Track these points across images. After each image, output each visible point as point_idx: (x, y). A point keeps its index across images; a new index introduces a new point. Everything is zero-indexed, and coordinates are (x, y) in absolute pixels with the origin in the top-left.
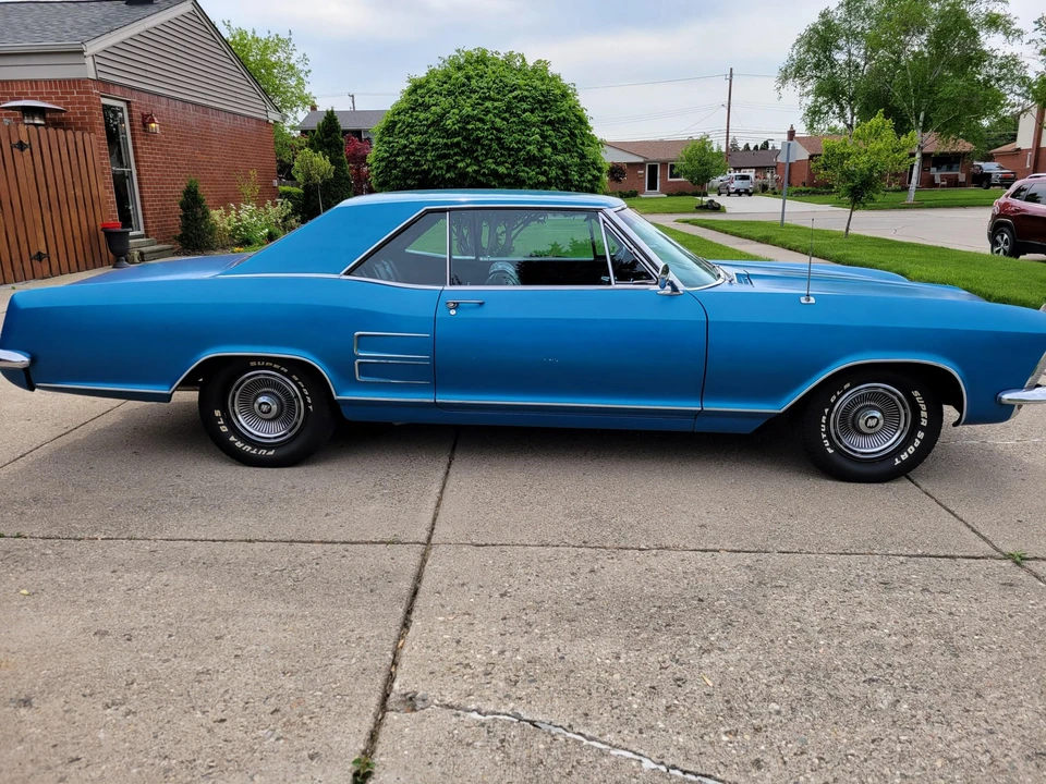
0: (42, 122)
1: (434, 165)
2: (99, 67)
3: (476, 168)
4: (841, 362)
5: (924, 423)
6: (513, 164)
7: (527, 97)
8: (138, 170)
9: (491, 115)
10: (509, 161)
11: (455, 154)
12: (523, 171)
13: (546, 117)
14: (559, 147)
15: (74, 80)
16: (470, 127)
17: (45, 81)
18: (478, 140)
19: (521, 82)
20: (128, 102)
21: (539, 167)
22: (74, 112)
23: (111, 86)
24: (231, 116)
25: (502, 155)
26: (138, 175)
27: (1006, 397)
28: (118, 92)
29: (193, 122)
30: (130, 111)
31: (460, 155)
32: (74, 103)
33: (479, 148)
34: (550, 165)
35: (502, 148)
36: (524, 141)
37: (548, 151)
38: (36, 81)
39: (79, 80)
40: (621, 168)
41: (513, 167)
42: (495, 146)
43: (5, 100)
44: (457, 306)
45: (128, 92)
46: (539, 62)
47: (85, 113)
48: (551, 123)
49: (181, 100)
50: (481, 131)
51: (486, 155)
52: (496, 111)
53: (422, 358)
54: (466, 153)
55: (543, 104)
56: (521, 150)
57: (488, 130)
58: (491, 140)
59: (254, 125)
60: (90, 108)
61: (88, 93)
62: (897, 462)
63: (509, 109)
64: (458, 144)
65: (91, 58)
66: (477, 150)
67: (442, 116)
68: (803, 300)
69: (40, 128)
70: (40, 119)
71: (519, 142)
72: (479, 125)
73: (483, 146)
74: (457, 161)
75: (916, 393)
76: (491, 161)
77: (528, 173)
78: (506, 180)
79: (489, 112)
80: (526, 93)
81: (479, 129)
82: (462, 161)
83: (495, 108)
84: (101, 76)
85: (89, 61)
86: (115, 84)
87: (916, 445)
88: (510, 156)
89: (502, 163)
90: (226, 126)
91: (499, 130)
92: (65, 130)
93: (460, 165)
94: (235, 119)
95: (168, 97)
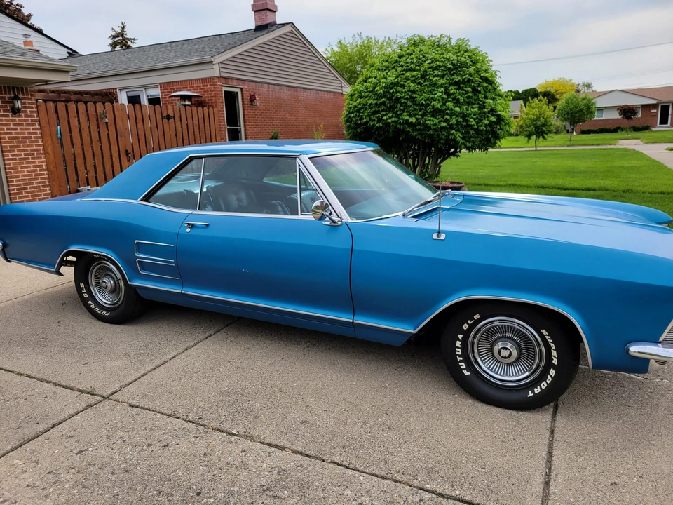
0: (190, 103)
1: (370, 119)
2: (222, 70)
3: (396, 119)
4: (460, 295)
5: (555, 361)
6: (423, 116)
7: (440, 66)
8: (245, 128)
9: (409, 81)
10: (420, 113)
11: (383, 111)
12: (430, 120)
13: (453, 79)
14: (462, 101)
15: (208, 78)
16: (391, 91)
17: (195, 80)
18: (398, 99)
19: (437, 56)
20: (242, 89)
21: (443, 117)
22: (207, 96)
23: (230, 80)
24: (315, 92)
25: (415, 109)
26: (245, 130)
27: (634, 349)
28: (234, 83)
29: (286, 98)
30: (242, 93)
31: (386, 111)
32: (208, 91)
33: (399, 105)
34: (451, 115)
35: (416, 104)
36: (432, 99)
37: (450, 104)
38: (191, 80)
39: (210, 78)
40: (632, 109)
41: (423, 117)
42: (409, 103)
43: (171, 92)
44: (192, 226)
45: (240, 82)
46: (459, 40)
47: (213, 97)
48: (457, 83)
49: (278, 85)
50: (401, 93)
51: (403, 110)
52: (413, 79)
53: (168, 261)
54: (391, 109)
55: (452, 70)
56: (429, 105)
57: (405, 92)
58: (407, 99)
59: (331, 96)
60: (215, 94)
61: (215, 85)
62: (531, 394)
63: (423, 76)
64: (384, 103)
65: (217, 65)
66: (397, 107)
67: (375, 85)
68: (435, 236)
69: (187, 107)
70: (189, 101)
71: (428, 99)
72: (399, 89)
73: (401, 104)
74: (384, 115)
75: (544, 332)
76: (405, 114)
77: (433, 121)
78: (418, 127)
79: (408, 79)
80: (441, 64)
81: (399, 92)
82: (386, 114)
83: (413, 76)
84: (223, 74)
85: (216, 67)
86: (232, 79)
87: (548, 382)
88: (420, 111)
89: (414, 115)
90: (311, 98)
91: (414, 92)
92: (203, 107)
93: (385, 118)
94: (317, 93)
95: (269, 84)
